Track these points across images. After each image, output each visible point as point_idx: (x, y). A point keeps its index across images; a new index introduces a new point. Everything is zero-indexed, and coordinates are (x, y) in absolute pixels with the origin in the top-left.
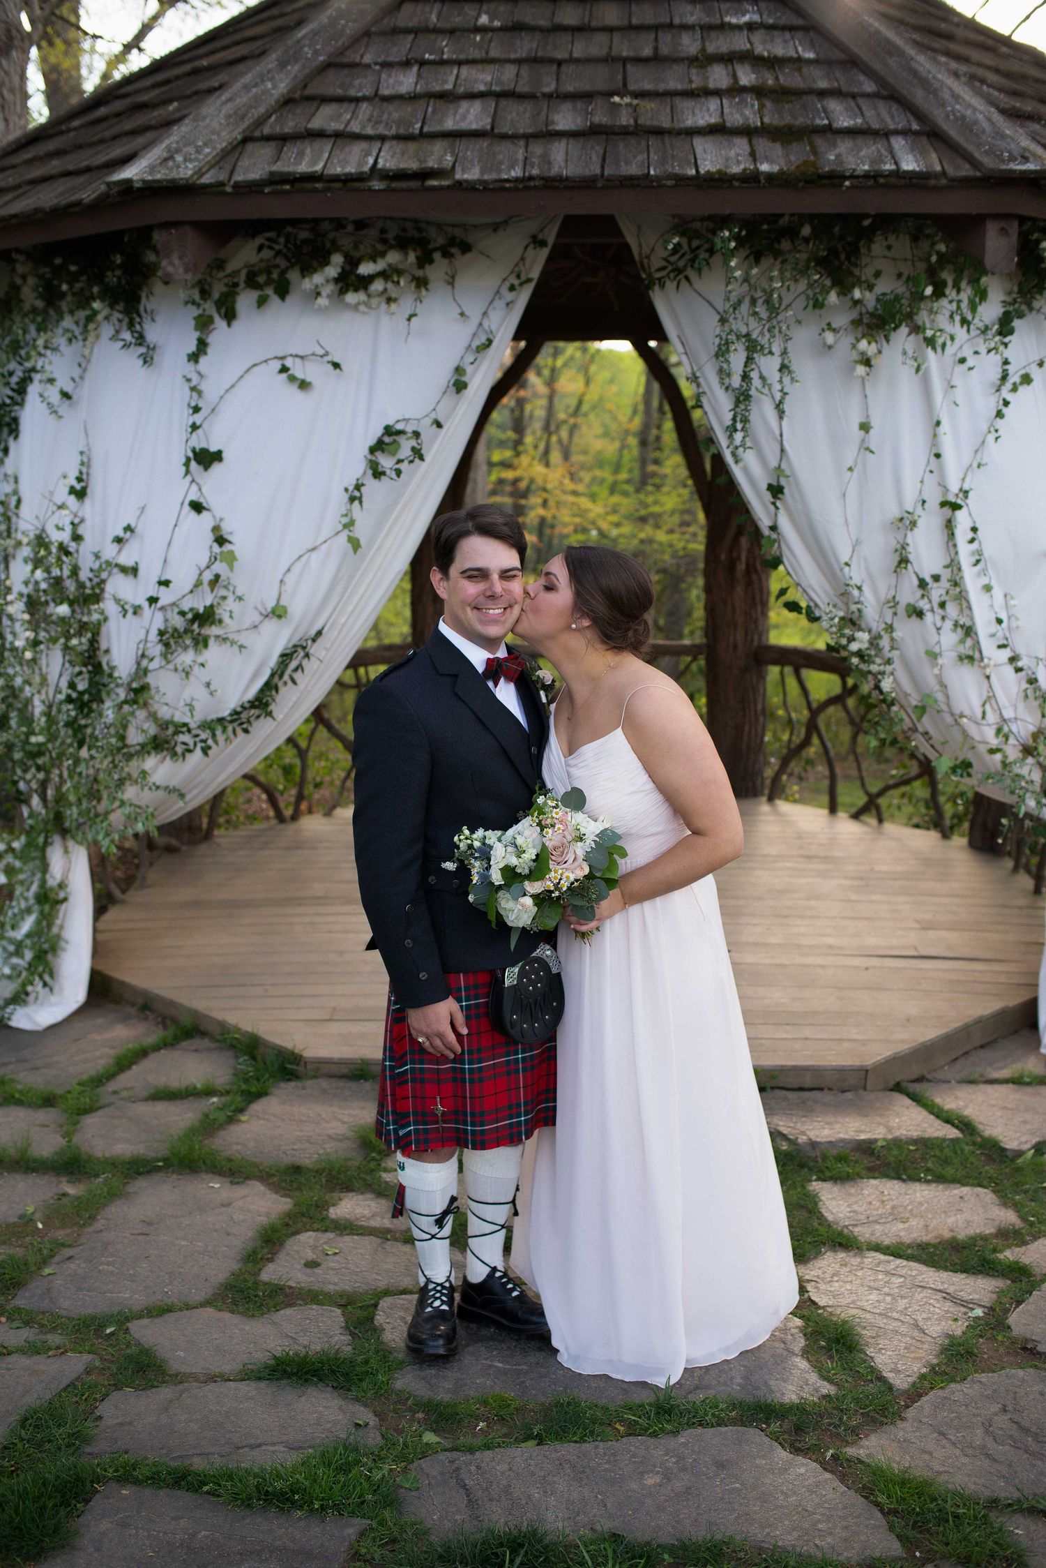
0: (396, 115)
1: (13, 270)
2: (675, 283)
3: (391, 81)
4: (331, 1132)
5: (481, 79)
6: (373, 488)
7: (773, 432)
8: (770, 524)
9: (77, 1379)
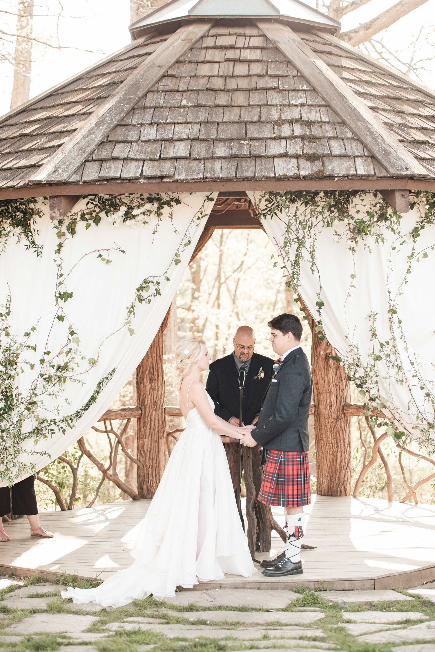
0: (149, 149)
3: (145, 133)
5: (183, 131)
6: (139, 307)
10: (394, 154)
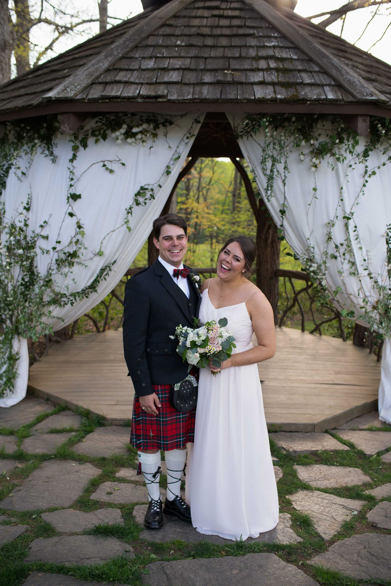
0: (147, 76)
1: (6, 128)
2: (247, 137)
3: (145, 64)
4: (117, 446)
6: (136, 209)
7: (282, 192)
8: (281, 224)
9: (22, 534)
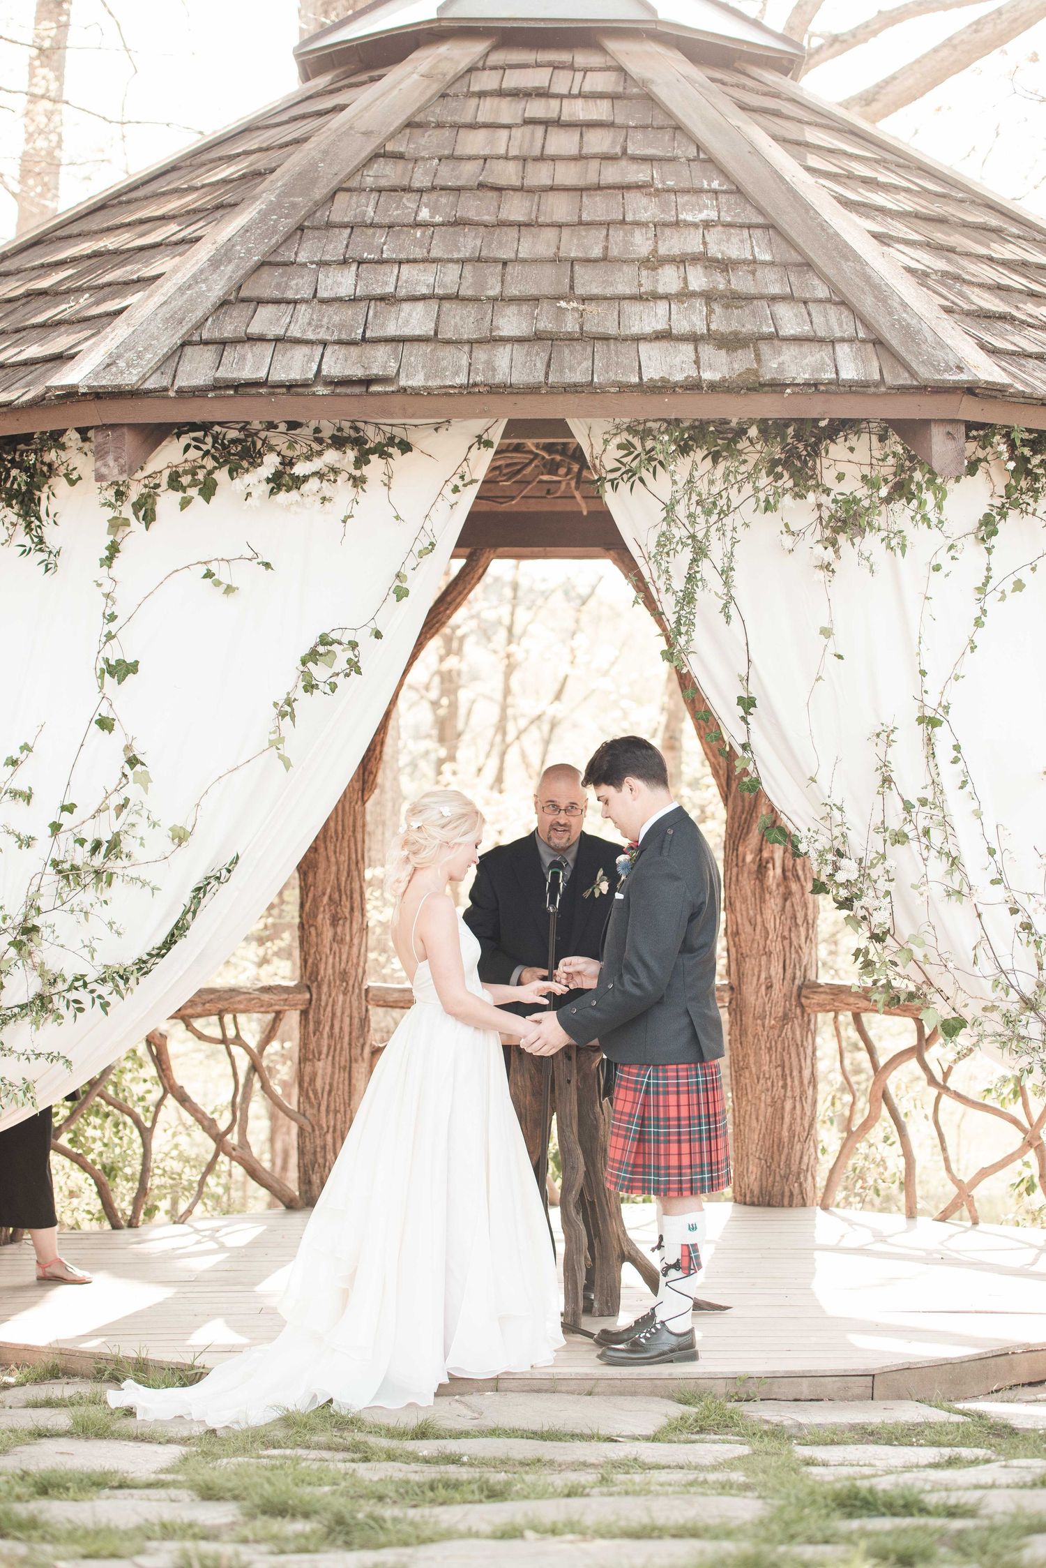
0: (336, 319)
2: (629, 484)
3: (329, 281)
5: (421, 279)
8: (742, 741)
10: (929, 335)
